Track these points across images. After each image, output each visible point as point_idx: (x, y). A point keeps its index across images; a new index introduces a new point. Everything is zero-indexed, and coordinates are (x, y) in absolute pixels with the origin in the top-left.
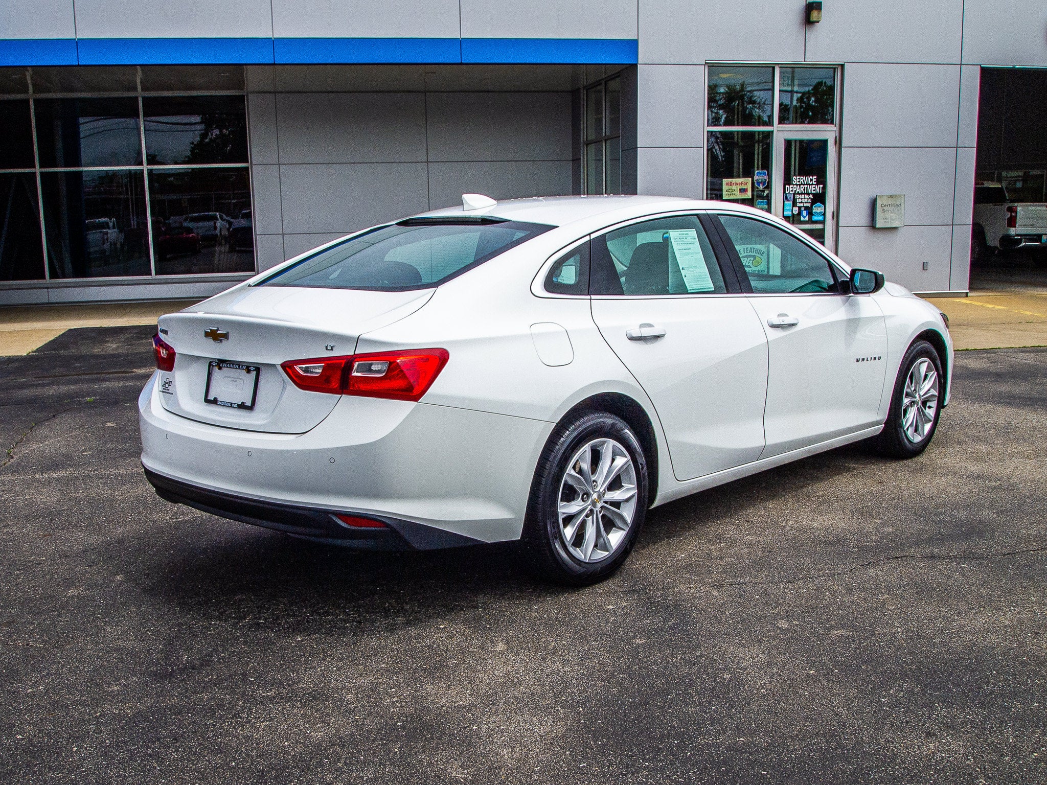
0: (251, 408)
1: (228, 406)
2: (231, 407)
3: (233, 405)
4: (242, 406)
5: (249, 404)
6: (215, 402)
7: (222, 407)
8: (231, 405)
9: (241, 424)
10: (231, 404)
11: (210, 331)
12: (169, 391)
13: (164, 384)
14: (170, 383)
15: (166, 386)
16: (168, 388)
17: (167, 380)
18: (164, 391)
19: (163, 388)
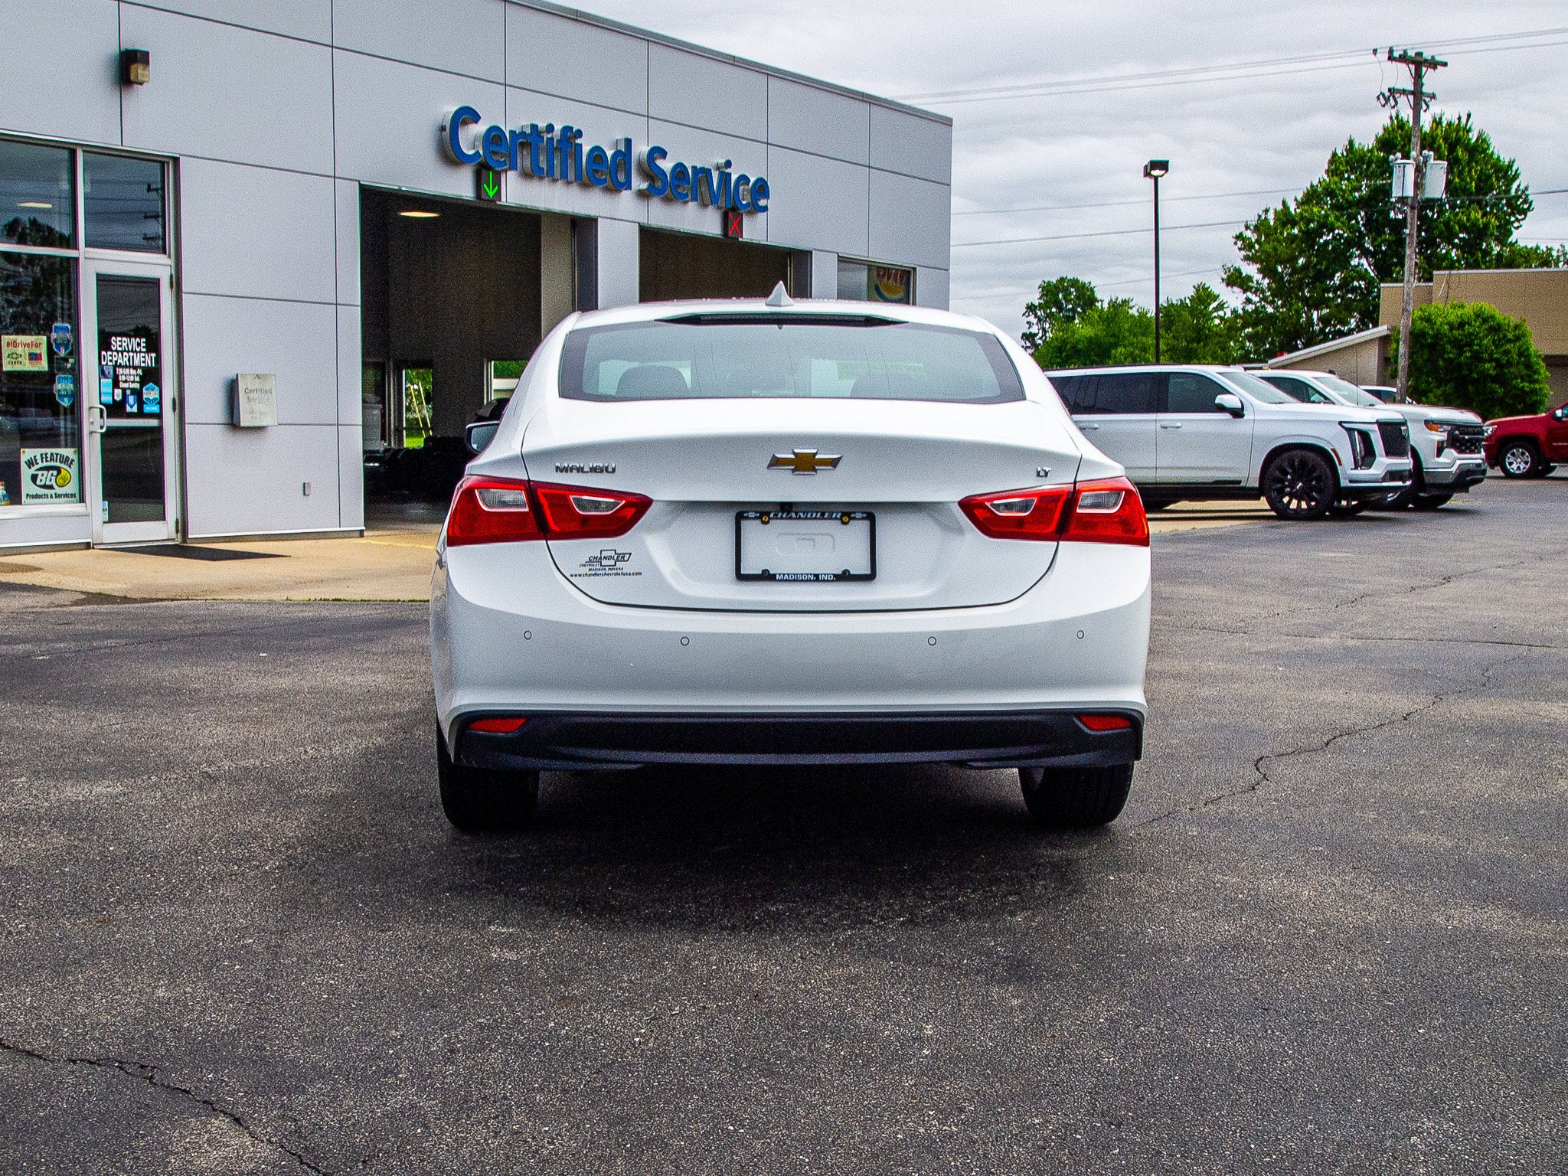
0: (868, 578)
1: (811, 581)
2: (817, 580)
3: (822, 577)
4: (844, 576)
10: (816, 576)
11: (793, 456)
12: (624, 571)
13: (592, 560)
14: (621, 557)
15: (604, 562)
16: (617, 566)
17: (605, 554)
18: (593, 572)
19: (585, 570)
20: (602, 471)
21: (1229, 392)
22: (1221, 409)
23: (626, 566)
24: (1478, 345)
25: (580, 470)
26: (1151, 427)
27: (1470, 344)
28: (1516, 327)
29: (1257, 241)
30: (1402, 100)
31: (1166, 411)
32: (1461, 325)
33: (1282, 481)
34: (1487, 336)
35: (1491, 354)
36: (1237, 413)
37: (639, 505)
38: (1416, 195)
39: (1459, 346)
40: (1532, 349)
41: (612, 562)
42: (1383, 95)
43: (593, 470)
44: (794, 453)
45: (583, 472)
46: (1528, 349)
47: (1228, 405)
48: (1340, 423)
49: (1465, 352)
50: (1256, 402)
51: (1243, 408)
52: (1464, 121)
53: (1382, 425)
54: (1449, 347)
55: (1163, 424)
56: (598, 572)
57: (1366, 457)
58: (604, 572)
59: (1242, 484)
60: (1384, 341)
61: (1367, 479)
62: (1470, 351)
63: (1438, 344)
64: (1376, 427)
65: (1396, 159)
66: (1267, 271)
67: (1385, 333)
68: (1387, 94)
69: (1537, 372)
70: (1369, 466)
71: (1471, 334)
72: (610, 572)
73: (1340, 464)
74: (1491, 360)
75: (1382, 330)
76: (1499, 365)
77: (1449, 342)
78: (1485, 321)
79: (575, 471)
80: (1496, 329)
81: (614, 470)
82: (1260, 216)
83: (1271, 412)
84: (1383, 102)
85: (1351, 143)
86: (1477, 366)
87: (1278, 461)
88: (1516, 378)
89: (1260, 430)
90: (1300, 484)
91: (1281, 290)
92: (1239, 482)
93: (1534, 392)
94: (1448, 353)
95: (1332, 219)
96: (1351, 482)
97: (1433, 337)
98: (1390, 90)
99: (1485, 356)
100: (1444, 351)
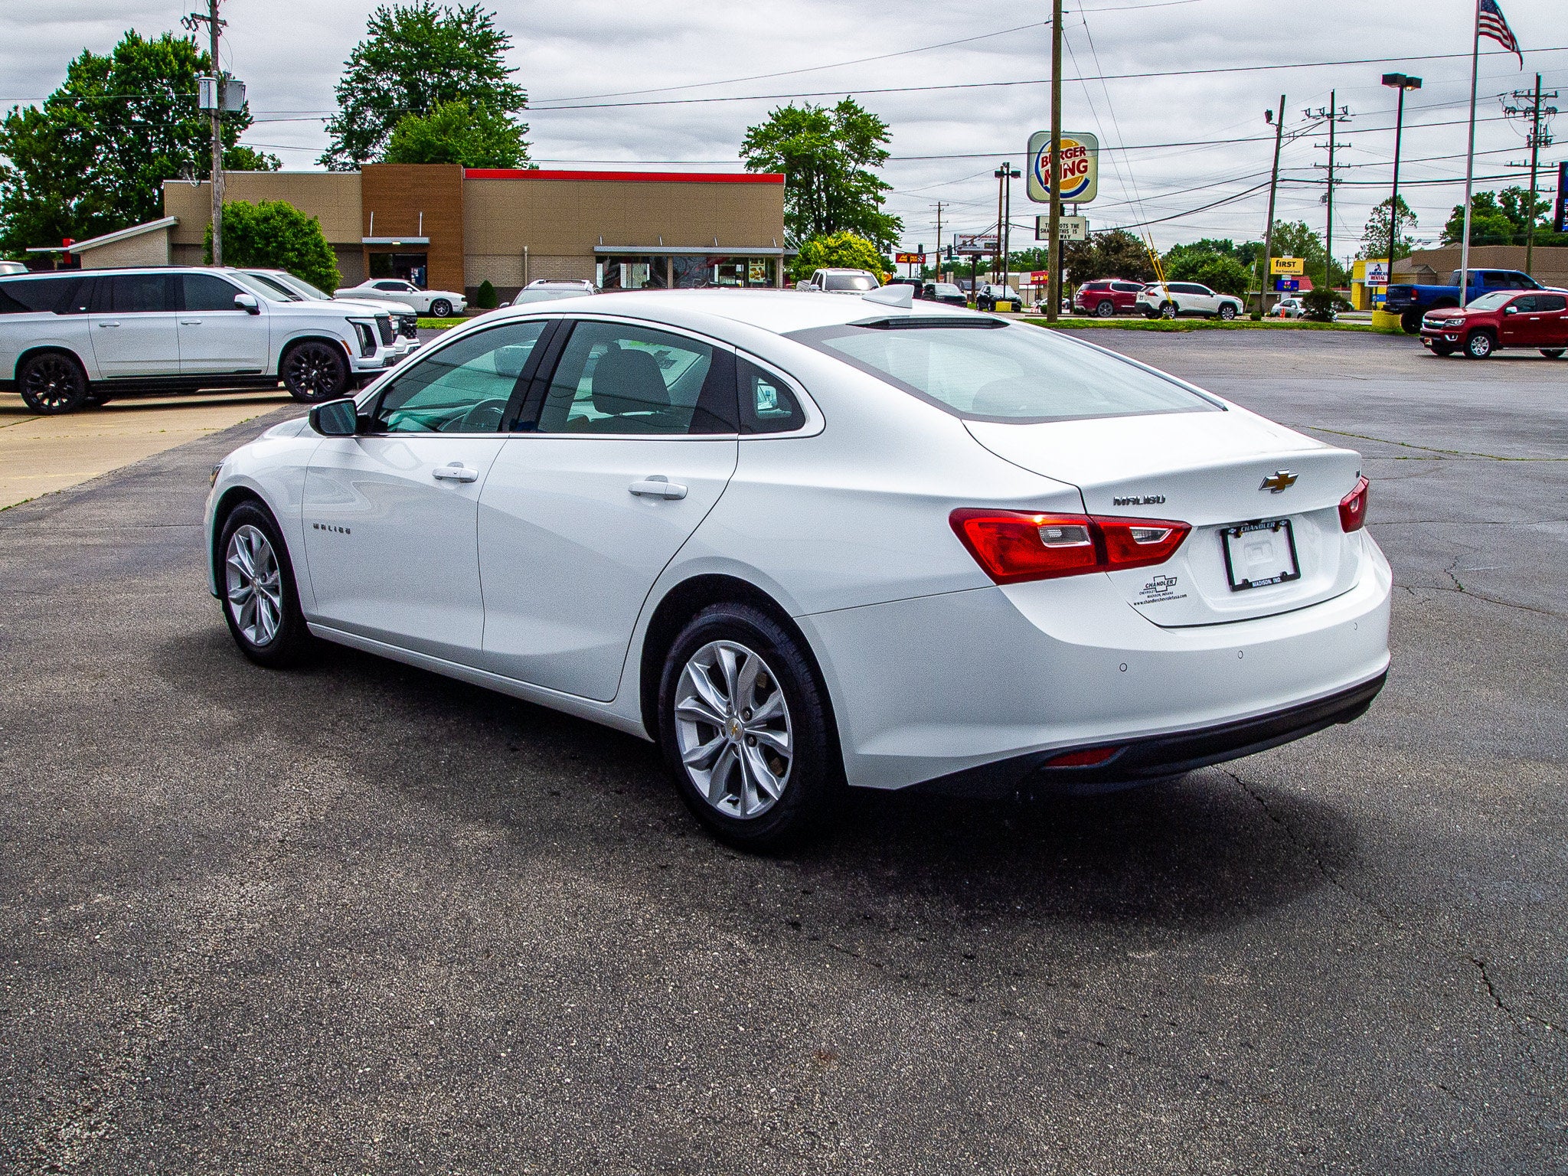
0: (1297, 575)
1: (1269, 584)
2: (1273, 583)
3: (1275, 580)
4: (1284, 578)
5: (1290, 572)
6: (1247, 585)
7: (1262, 588)
8: (1272, 582)
9: (1297, 602)
10: (1272, 579)
11: (1276, 478)
12: (1174, 595)
13: (1150, 587)
14: (1171, 582)
15: (1159, 588)
16: (1169, 591)
17: (1158, 580)
18: (1151, 599)
19: (1144, 598)
20: (1154, 502)
21: (244, 293)
22: (240, 306)
23: (1174, 590)
24: (281, 236)
25: (1136, 502)
26: (172, 324)
27: (276, 236)
28: (310, 223)
29: (11, 136)
30: (202, 24)
31: (183, 309)
32: (266, 220)
33: (298, 369)
34: (288, 230)
35: (293, 245)
36: (254, 311)
37: (1181, 532)
38: (219, 107)
39: (267, 238)
40: (325, 242)
41: (1163, 587)
42: (187, 19)
43: (1147, 501)
44: (1277, 474)
45: (1138, 503)
46: (321, 241)
47: (245, 303)
48: (347, 318)
49: (271, 242)
50: (268, 300)
51: (257, 306)
52: (190, 40)
53: (378, 318)
54: (257, 238)
55: (184, 321)
56: (1155, 598)
57: (369, 347)
58: (1159, 597)
59: (262, 374)
60: (172, 230)
61: (373, 365)
62: (276, 242)
63: (248, 236)
64: (374, 321)
65: (200, 76)
66: (21, 164)
67: (173, 223)
68: (190, 18)
69: (329, 260)
70: (373, 354)
71: (275, 228)
72: (1164, 597)
73: (351, 354)
74: (293, 250)
75: (169, 220)
76: (301, 255)
77: (258, 234)
78: (285, 216)
79: (1131, 503)
80: (294, 223)
81: (1164, 499)
82: (10, 113)
83: (284, 309)
84: (187, 25)
85: (87, 53)
86: (283, 255)
87: (293, 353)
88: (314, 264)
89: (275, 325)
90: (315, 372)
91: (38, 181)
92: (260, 371)
93: (329, 275)
94: (258, 244)
95: (80, 119)
96: (360, 368)
97: (242, 230)
98: (192, 15)
99: (289, 246)
100: (254, 242)
